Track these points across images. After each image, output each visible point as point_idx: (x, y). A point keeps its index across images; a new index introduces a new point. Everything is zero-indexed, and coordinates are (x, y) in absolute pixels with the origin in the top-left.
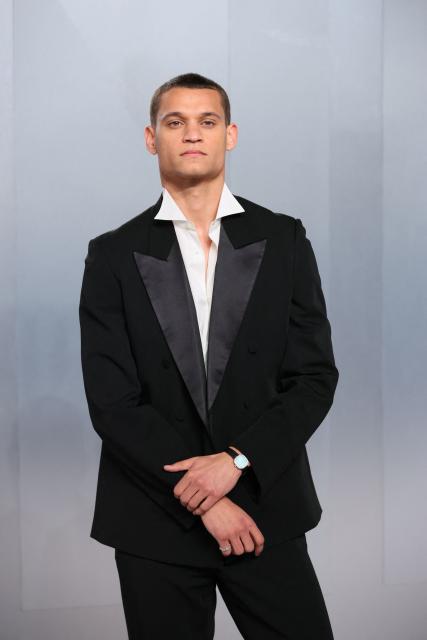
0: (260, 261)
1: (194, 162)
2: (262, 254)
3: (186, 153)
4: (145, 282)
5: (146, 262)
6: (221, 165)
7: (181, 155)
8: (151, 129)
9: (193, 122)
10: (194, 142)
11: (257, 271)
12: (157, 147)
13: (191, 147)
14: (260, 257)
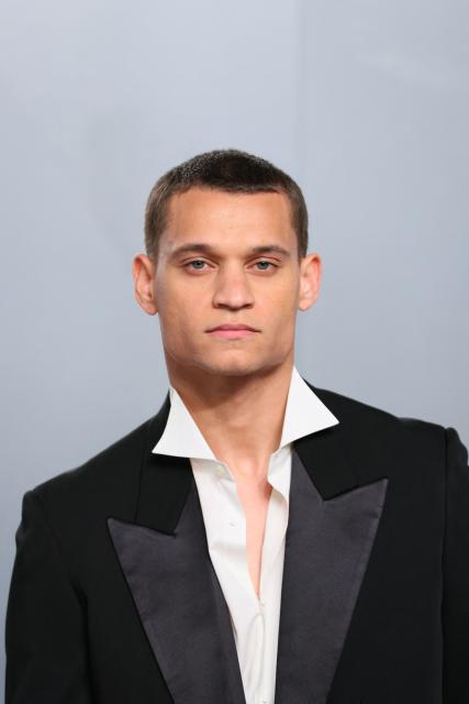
0: (376, 522)
1: (234, 347)
2: (379, 510)
3: (219, 329)
4: (130, 580)
5: (131, 539)
6: (286, 348)
7: (208, 331)
8: (147, 262)
9: (234, 267)
10: (234, 309)
11: (369, 546)
12: (158, 302)
13: (228, 318)
14: (374, 515)
